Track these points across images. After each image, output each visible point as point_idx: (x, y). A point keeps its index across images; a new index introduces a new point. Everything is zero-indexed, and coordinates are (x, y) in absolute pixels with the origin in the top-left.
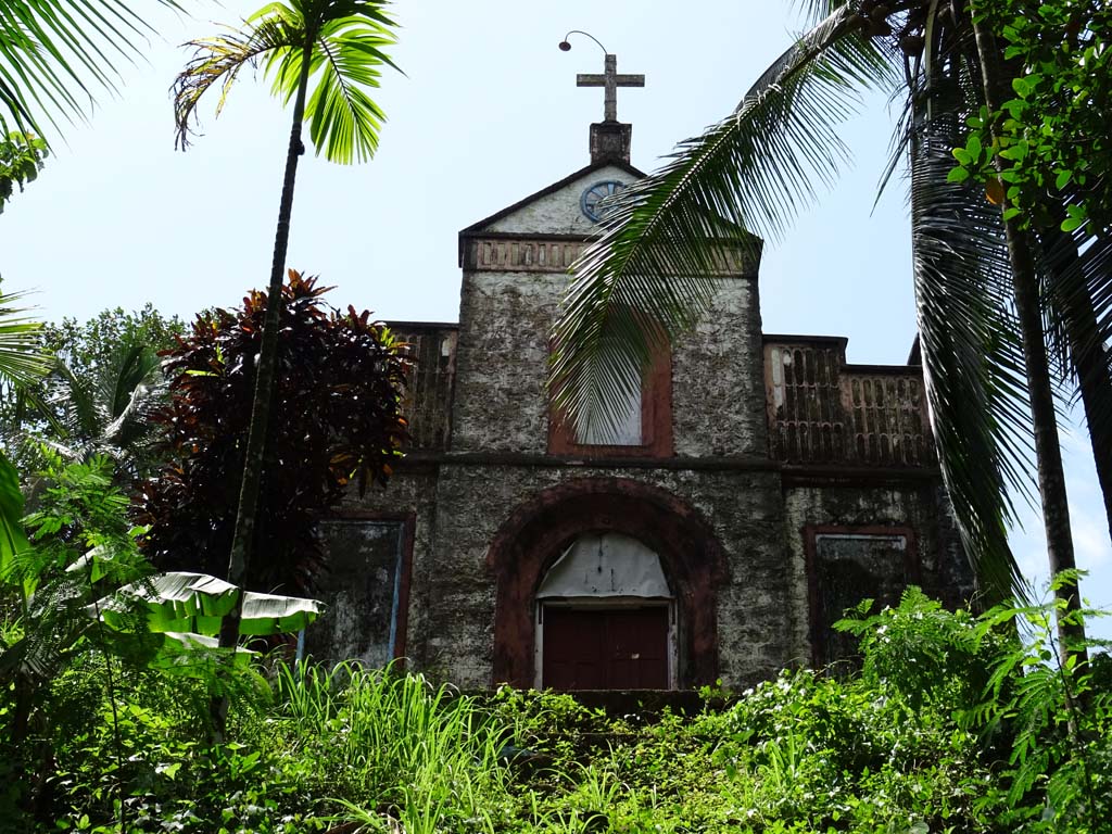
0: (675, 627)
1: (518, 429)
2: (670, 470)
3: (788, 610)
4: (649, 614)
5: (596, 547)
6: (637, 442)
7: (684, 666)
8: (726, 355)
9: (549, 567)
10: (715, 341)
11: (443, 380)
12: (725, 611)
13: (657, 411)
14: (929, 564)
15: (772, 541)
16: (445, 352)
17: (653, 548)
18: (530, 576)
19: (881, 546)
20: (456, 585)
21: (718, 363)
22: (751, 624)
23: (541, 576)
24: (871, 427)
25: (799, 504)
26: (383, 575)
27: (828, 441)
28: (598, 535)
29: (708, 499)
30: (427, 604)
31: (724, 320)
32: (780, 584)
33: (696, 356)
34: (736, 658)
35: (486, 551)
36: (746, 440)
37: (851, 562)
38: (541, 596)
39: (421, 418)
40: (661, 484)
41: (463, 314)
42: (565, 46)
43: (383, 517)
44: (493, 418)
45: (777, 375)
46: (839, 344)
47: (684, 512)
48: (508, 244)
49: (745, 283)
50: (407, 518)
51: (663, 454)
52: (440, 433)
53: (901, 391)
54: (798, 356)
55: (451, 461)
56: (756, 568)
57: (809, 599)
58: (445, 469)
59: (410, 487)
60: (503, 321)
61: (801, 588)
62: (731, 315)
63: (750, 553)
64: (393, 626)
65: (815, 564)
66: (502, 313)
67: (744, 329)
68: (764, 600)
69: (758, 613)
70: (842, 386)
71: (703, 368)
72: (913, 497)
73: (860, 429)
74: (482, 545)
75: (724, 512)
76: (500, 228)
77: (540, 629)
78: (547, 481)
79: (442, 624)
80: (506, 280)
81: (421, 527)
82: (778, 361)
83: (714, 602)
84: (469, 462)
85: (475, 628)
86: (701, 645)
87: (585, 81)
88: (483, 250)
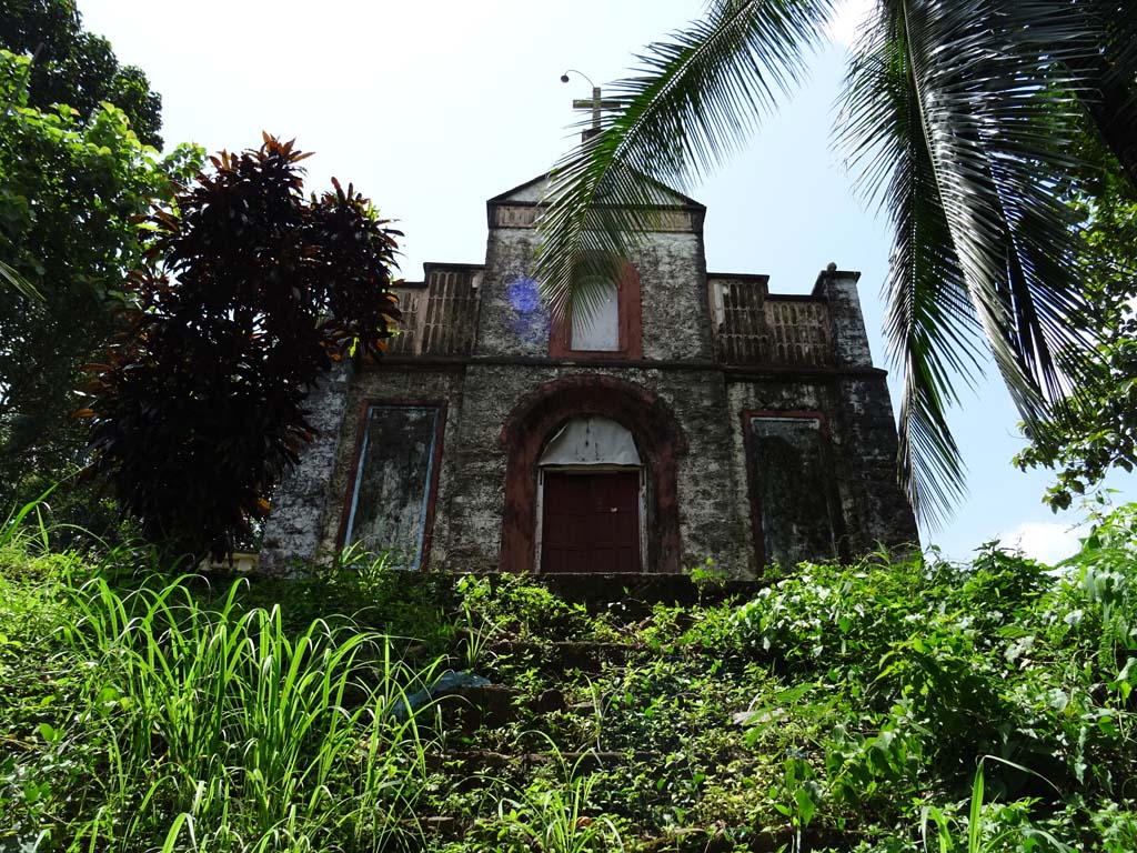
0: (644, 488)
1: (527, 340)
2: (640, 369)
3: (732, 474)
4: (620, 481)
5: (584, 427)
6: (616, 350)
7: (652, 517)
8: (681, 287)
9: (549, 442)
10: (672, 277)
11: (472, 303)
12: (684, 476)
13: (630, 321)
14: (837, 440)
15: (718, 422)
16: (475, 285)
17: (627, 427)
18: (533, 448)
19: (801, 426)
20: (476, 455)
21: (675, 292)
22: (703, 486)
23: (542, 449)
24: (789, 338)
25: (737, 394)
26: (421, 448)
27: (757, 349)
28: (586, 417)
29: (668, 390)
30: (454, 469)
31: (679, 262)
32: (725, 455)
33: (659, 287)
34: (693, 511)
35: (500, 429)
36: (696, 348)
37: (778, 438)
38: (542, 464)
39: (455, 331)
40: (633, 379)
41: (488, 258)
42: (565, 79)
43: (423, 403)
44: (508, 331)
45: (718, 301)
46: (762, 280)
47: (649, 398)
48: (522, 209)
49: (694, 237)
50: (441, 405)
51: (634, 357)
52: (468, 343)
53: (810, 313)
54: (733, 289)
55: (477, 362)
56: (707, 443)
57: (747, 466)
58: (470, 368)
59: (445, 382)
60: (518, 263)
61: (741, 458)
62: (683, 259)
63: (702, 431)
64: (427, 487)
65: (751, 441)
66: (517, 256)
67: (693, 268)
68: (714, 467)
69: (709, 477)
70: (767, 310)
71: (664, 296)
72: (823, 390)
73: (781, 340)
74: (497, 425)
75: (682, 400)
76: (517, 198)
77: (541, 489)
78: (548, 377)
79: (464, 486)
80: (521, 234)
81: (452, 411)
82: (719, 292)
83: (675, 469)
84: (490, 363)
85: (490, 489)
86: (665, 501)
87: (579, 105)
88: (504, 213)
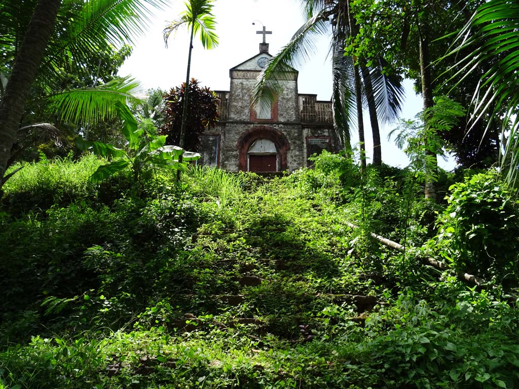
0: (278, 159)
1: (243, 115)
2: (277, 124)
3: (302, 155)
4: (272, 156)
5: (261, 142)
6: (270, 118)
7: (280, 167)
8: (290, 98)
9: (250, 146)
10: (287, 95)
11: (226, 105)
12: (289, 155)
13: (275, 111)
14: (333, 145)
15: (299, 140)
16: (227, 98)
17: (273, 142)
18: (246, 148)
19: (323, 141)
20: (230, 150)
21: (288, 100)
22: (294, 158)
23: (249, 148)
24: (322, 114)
25: (306, 132)
26: (214, 148)
27: (312, 118)
28: (261, 139)
29: (286, 131)
30: (224, 154)
31: (290, 90)
32: (301, 150)
33: (283, 98)
34: (291, 166)
35: (237, 142)
36: (294, 118)
37: (316, 145)
38: (249, 152)
39: (222, 113)
40: (275, 128)
41: (231, 89)
42: (254, 24)
43: (214, 135)
44: (238, 113)
45: (301, 103)
46: (315, 96)
47: (279, 133)
48: (241, 72)
49: (294, 81)
50: (219, 135)
51: (275, 121)
52: (226, 116)
53: (329, 107)
54: (306, 99)
55: (229, 123)
56: (296, 146)
57: (307, 153)
58: (227, 124)
59: (219, 128)
60: (240, 90)
61: (305, 151)
62: (291, 89)
63: (294, 143)
64: (217, 159)
65: (309, 145)
66: (240, 88)
67: (294, 92)
68: (297, 153)
69: (296, 156)
70: (315, 105)
71: (285, 101)
72: (330, 130)
73: (319, 115)
74: (236, 141)
75: (289, 134)
76: (239, 68)
77: (248, 159)
78: (250, 127)
79: (227, 159)
80: (240, 81)
81: (222, 137)
82: (302, 100)
83: (286, 154)
84: (232, 123)
85: (234, 159)
86: (283, 163)
87: (258, 33)
88: (235, 73)
